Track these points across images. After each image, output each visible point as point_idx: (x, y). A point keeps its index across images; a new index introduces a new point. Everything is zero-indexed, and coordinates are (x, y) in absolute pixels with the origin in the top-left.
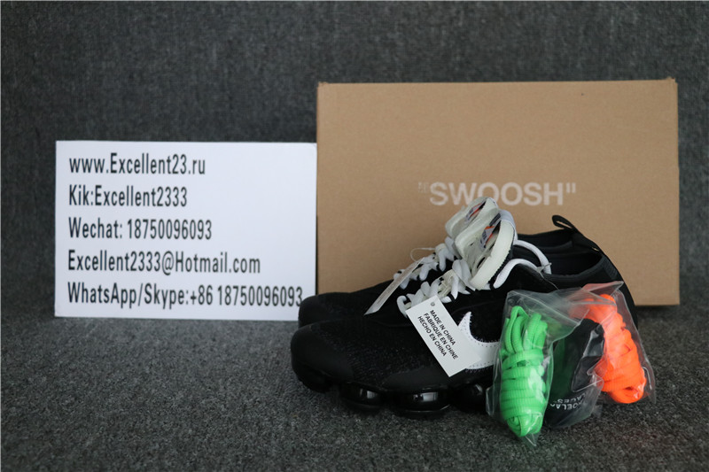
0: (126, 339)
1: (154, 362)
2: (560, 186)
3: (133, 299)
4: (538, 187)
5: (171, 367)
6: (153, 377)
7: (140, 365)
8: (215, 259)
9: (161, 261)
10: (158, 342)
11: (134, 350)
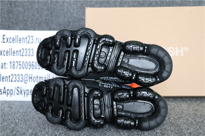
0: (9, 109)
1: (20, 118)
2: (182, 48)
3: (12, 93)
4: (173, 49)
5: (27, 120)
6: (19, 124)
7: (14, 119)
8: (45, 77)
9: (23, 78)
10: (22, 110)
11: (12, 113)
